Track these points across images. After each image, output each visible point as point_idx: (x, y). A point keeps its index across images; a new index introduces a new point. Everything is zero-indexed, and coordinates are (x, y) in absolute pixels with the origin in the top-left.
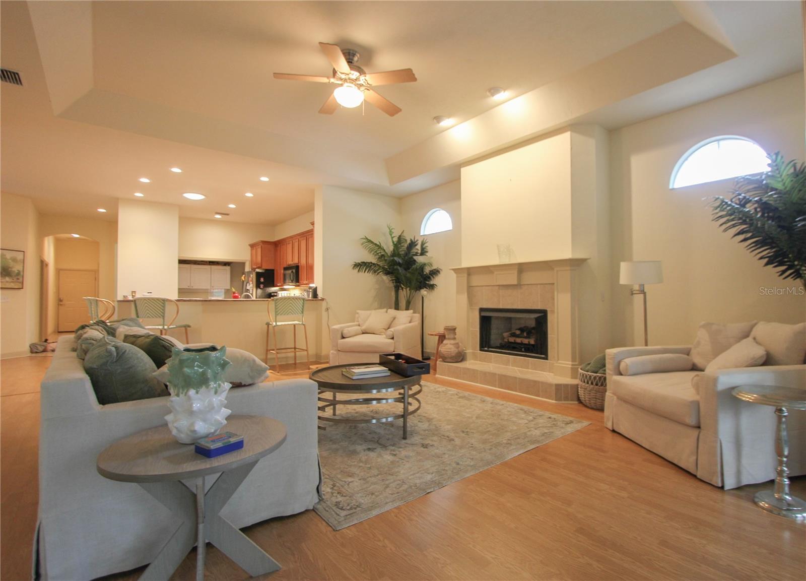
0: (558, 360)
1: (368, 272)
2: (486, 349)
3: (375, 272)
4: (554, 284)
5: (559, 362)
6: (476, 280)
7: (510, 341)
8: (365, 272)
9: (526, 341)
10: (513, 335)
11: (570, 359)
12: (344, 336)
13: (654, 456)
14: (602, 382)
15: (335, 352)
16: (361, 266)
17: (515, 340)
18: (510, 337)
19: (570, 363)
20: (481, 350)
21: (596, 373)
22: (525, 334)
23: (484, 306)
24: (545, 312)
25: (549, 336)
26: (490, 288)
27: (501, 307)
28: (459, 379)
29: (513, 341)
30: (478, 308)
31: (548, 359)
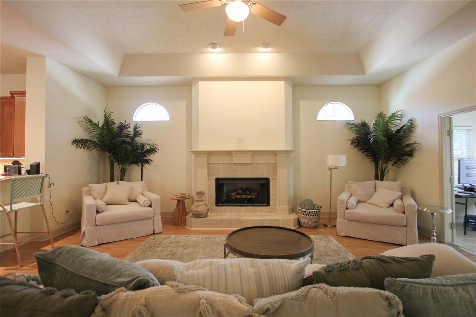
0: (279, 205)
1: (83, 148)
2: (220, 204)
3: (89, 148)
4: (276, 163)
5: (280, 206)
6: (214, 159)
7: (237, 197)
8: (81, 148)
9: (249, 197)
10: (238, 194)
11: (287, 205)
12: (99, 211)
13: (377, 243)
14: (311, 214)
15: (93, 228)
16: (78, 143)
17: (241, 197)
18: (236, 195)
19: (287, 206)
20: (216, 206)
21: (314, 210)
22: (248, 193)
23: (221, 177)
24: (268, 179)
25: (270, 192)
26: (226, 165)
27: (235, 177)
28: (215, 228)
29: (240, 197)
30: (215, 178)
31: (269, 206)
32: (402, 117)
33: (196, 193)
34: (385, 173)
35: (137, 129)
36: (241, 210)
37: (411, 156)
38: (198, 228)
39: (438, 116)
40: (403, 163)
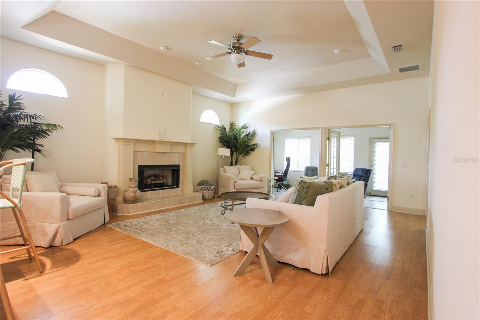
0: (186, 186)
2: (141, 190)
4: (186, 153)
6: (139, 148)
7: (152, 183)
9: (162, 182)
18: (151, 181)
22: (161, 178)
23: (143, 164)
24: (178, 166)
25: (180, 176)
26: (148, 153)
27: (155, 164)
28: (151, 210)
29: (155, 183)
30: (138, 165)
31: (179, 188)
32: (247, 128)
33: (130, 180)
34: (238, 161)
35: (16, 100)
36: (159, 193)
37: (253, 151)
38: (135, 213)
39: (270, 131)
40: (248, 155)
